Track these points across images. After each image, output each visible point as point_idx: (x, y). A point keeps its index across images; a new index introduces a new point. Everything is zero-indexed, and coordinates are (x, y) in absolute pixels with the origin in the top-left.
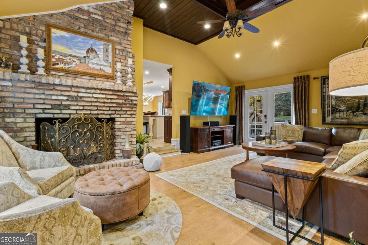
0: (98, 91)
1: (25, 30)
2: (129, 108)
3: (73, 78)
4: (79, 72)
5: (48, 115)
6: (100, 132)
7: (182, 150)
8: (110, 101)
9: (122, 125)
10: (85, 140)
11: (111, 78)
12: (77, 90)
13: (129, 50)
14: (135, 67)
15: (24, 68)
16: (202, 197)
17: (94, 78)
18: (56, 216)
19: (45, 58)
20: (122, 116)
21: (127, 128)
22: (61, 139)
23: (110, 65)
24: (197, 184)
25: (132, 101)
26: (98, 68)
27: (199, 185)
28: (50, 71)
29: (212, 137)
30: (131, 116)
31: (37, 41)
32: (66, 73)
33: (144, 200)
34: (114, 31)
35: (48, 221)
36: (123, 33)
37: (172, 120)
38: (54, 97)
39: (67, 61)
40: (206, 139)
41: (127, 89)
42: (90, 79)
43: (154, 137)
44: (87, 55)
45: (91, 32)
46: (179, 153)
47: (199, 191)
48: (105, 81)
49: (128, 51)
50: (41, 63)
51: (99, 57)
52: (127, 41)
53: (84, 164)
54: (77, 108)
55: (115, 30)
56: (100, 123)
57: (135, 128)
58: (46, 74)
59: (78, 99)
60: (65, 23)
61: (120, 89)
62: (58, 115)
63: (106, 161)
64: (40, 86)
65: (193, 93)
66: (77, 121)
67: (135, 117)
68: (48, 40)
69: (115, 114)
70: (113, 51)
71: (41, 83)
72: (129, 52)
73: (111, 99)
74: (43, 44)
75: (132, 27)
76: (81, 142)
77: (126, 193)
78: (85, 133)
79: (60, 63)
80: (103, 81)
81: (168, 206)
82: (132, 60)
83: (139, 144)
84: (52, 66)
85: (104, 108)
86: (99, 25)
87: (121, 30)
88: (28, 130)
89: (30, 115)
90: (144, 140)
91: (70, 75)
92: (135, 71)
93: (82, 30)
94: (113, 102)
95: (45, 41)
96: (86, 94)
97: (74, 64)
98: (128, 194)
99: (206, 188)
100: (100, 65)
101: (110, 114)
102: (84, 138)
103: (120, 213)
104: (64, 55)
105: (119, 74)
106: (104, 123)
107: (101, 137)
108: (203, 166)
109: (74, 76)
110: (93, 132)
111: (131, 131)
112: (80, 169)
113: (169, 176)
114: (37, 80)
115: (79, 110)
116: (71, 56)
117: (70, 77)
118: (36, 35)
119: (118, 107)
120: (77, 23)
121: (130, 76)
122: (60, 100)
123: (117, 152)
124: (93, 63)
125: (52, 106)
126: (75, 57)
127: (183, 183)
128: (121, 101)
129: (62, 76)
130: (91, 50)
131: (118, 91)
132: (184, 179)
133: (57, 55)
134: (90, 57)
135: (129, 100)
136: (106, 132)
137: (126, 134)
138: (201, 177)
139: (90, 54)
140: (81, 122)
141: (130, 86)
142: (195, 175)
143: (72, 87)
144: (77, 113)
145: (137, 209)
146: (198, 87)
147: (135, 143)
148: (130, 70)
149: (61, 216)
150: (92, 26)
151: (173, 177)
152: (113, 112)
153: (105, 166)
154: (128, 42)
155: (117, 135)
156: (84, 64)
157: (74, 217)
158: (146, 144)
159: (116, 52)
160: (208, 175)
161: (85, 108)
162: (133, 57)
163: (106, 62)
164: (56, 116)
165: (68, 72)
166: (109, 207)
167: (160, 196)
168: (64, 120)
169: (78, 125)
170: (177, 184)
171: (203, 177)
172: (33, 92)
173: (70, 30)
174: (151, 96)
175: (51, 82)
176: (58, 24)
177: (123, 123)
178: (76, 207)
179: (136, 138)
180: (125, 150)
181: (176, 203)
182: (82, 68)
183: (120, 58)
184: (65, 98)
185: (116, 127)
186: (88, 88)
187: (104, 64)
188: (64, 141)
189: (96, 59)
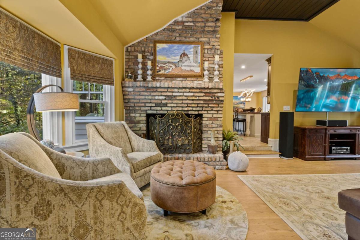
0: (188, 90)
1: (141, 49)
2: (216, 104)
3: (170, 81)
4: (174, 75)
5: (154, 111)
6: (189, 126)
7: (280, 153)
8: (197, 98)
9: (209, 121)
10: (176, 132)
11: (200, 77)
12: (171, 90)
13: (218, 47)
14: (223, 63)
15: (140, 78)
16: (286, 218)
17: (185, 79)
18: (105, 191)
19: (152, 68)
20: (209, 112)
21: (214, 124)
22: (160, 131)
23: (198, 65)
24: (285, 200)
25: (218, 97)
26: (189, 70)
27: (289, 202)
28: (155, 78)
29: (330, 141)
30: (218, 112)
31: (148, 56)
32: (165, 78)
33: (204, 199)
34: (203, 33)
35: (99, 193)
36: (212, 32)
37: (269, 117)
38: (157, 98)
39: (166, 68)
40: (320, 143)
41: (213, 86)
42: (183, 80)
43: (252, 135)
44: (180, 60)
45: (185, 38)
46: (278, 157)
47: (285, 210)
48: (195, 80)
49: (216, 48)
50: (149, 72)
51: (189, 60)
52: (215, 39)
53: (175, 153)
54: (172, 105)
55: (205, 31)
56: (189, 119)
57: (221, 124)
58: (152, 80)
59: (172, 98)
60: (166, 36)
61: (207, 86)
62: (160, 111)
63: (193, 153)
64: (148, 89)
65: (299, 82)
66: (171, 116)
67: (222, 113)
68: (154, 54)
69: (203, 110)
70: (202, 51)
71: (149, 87)
72: (218, 49)
73: (199, 96)
74: (151, 57)
75: (221, 23)
76: (174, 134)
77: (184, 187)
78: (177, 126)
79: (161, 70)
80: (193, 80)
81: (236, 215)
82: (219, 56)
83: (225, 141)
84: (156, 73)
85: (193, 105)
86: (190, 31)
87: (210, 29)
88: (142, 122)
89: (143, 111)
90: (232, 137)
91: (168, 79)
92: (222, 67)
93: (178, 39)
94: (200, 99)
95: (152, 55)
96: (179, 93)
97: (171, 69)
98: (186, 188)
99: (298, 208)
100: (191, 66)
101: (198, 111)
102: (176, 131)
103: (178, 205)
104: (164, 63)
105: (206, 73)
106: (192, 119)
107: (189, 131)
108: (305, 179)
109: (171, 79)
110: (183, 126)
111: (217, 127)
112: (172, 156)
113: (254, 180)
114: (146, 85)
115: (174, 107)
116: (169, 62)
117: (168, 80)
118: (147, 51)
119: (205, 104)
120: (174, 34)
121: (216, 73)
122: (161, 99)
123: (204, 146)
124: (185, 66)
125: (155, 104)
126: (172, 63)
127: (266, 194)
128: (207, 98)
129: (163, 80)
130: (184, 55)
131: (204, 88)
132: (270, 189)
133: (160, 64)
134: (183, 61)
135: (215, 97)
136: (194, 127)
137: (212, 130)
138: (296, 192)
139: (183, 58)
140: (174, 117)
141: (216, 83)
142: (287, 187)
143: (168, 88)
144: (172, 110)
145: (196, 207)
146: (307, 74)
147: (221, 139)
148: (216, 67)
149: (109, 192)
150: (185, 33)
151: (257, 183)
152: (201, 109)
153: (191, 157)
154: (217, 39)
155: (204, 131)
156: (178, 68)
157: (119, 196)
158: (233, 142)
159: (205, 52)
160: (308, 193)
161: (178, 106)
162: (221, 53)
163: (195, 63)
164: (158, 112)
165: (167, 77)
166: (169, 196)
167: (232, 200)
168: (162, 115)
169: (172, 120)
170: (259, 193)
171: (299, 193)
172: (144, 94)
173: (170, 41)
174: (250, 91)
175: (154, 86)
176: (161, 39)
177: (210, 119)
178: (121, 188)
179: (222, 135)
180: (210, 145)
181: (246, 214)
182: (177, 71)
183: (208, 57)
184: (164, 98)
185: (204, 122)
186: (180, 88)
187: (194, 65)
188: (162, 132)
189: (187, 61)
